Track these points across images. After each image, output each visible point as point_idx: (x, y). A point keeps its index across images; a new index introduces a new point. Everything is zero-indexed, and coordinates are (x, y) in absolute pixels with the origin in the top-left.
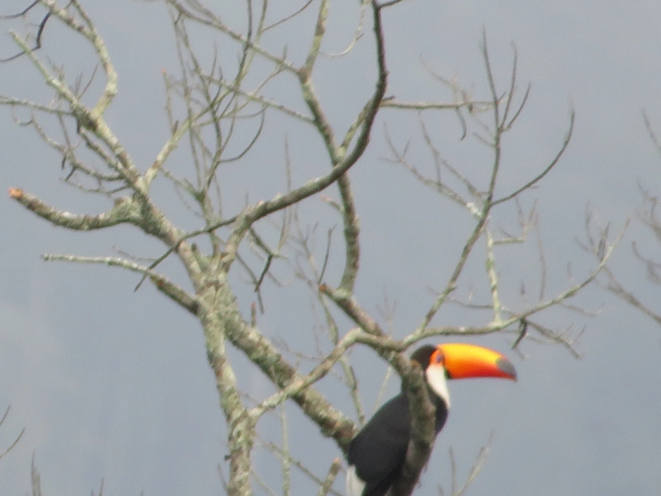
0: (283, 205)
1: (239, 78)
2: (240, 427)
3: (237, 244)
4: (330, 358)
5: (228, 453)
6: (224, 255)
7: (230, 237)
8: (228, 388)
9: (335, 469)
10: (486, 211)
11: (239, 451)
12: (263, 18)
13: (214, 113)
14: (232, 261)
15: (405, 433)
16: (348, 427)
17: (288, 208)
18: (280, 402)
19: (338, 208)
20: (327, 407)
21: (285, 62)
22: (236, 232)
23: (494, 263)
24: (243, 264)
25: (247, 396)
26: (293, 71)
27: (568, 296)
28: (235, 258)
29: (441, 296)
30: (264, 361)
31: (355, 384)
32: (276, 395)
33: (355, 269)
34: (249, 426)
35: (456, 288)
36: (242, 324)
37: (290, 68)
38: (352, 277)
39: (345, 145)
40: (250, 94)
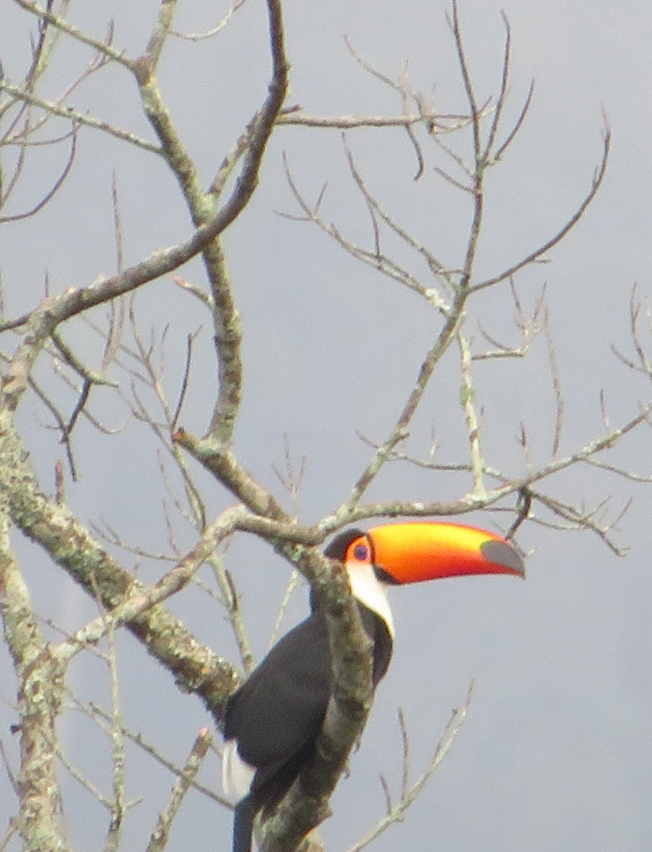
0: (109, 293)
1: (32, 75)
2: (37, 676)
3: (30, 360)
4: (192, 556)
5: (17, 722)
6: (8, 380)
7: (20, 350)
8: (16, 609)
9: (201, 746)
10: (459, 304)
11: (35, 718)
14: (21, 390)
15: (323, 683)
16: (225, 674)
17: (117, 299)
18: (105, 633)
19: (204, 298)
20: (187, 641)
21: (111, 49)
22: (28, 341)
23: (473, 394)
24: (41, 395)
25: (49, 622)
26: (125, 63)
27: (600, 447)
28: (28, 385)
29: (382, 450)
30: (78, 562)
31: (235, 601)
32: (99, 621)
33: (234, 404)
34: (53, 675)
35: (408, 435)
36: (40, 500)
37: (119, 59)
38: (228, 418)
39: (215, 191)
40: (51, 104)
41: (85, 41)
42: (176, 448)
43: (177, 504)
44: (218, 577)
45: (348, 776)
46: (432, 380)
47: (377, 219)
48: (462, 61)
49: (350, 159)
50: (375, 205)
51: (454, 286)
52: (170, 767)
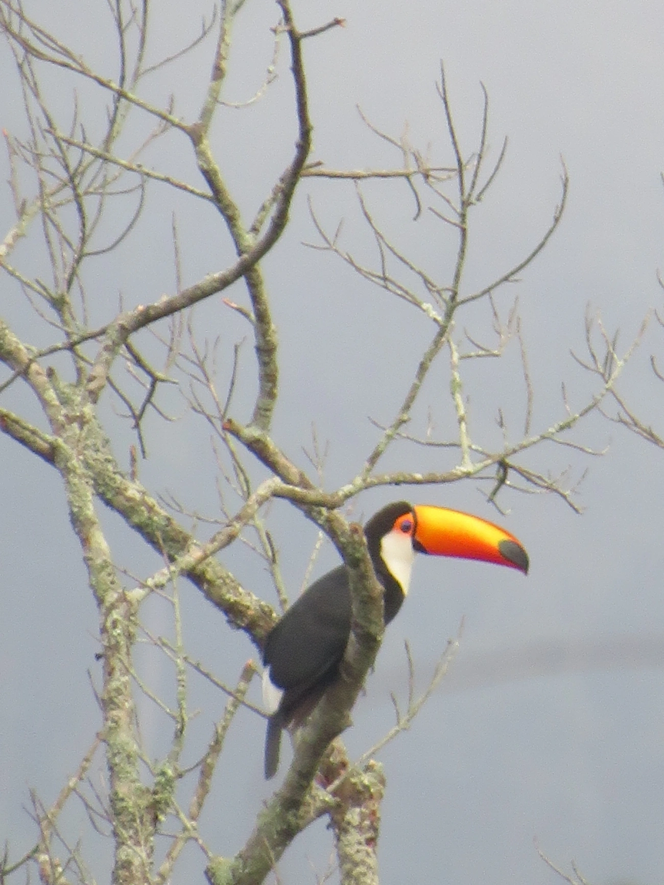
0: (170, 310)
1: (109, 140)
2: (115, 615)
3: (108, 363)
4: (238, 518)
5: (100, 651)
6: (91, 379)
7: (100, 355)
8: (99, 561)
9: (248, 674)
10: (449, 315)
11: (114, 648)
12: (140, 59)
13: (75, 188)
14: (101, 387)
16: (266, 614)
17: (177, 314)
18: (170, 580)
19: (246, 315)
20: (235, 589)
21: (171, 117)
22: (107, 348)
23: (460, 386)
24: (117, 391)
25: (125, 572)
26: (183, 129)
27: (562, 428)
28: (106, 382)
29: (389, 432)
30: (147, 525)
31: (274, 555)
32: (165, 571)
33: (272, 399)
34: (128, 614)
35: (409, 419)
36: (118, 477)
37: (178, 126)
38: (267, 410)
39: (255, 230)
40: (124, 162)
41: (152, 112)
42: (225, 435)
43: (227, 479)
44: (260, 537)
45: (364, 694)
46: (428, 375)
47: (384, 250)
48: (450, 123)
49: (362, 202)
50: (382, 237)
51: (445, 301)
52: (223, 689)
